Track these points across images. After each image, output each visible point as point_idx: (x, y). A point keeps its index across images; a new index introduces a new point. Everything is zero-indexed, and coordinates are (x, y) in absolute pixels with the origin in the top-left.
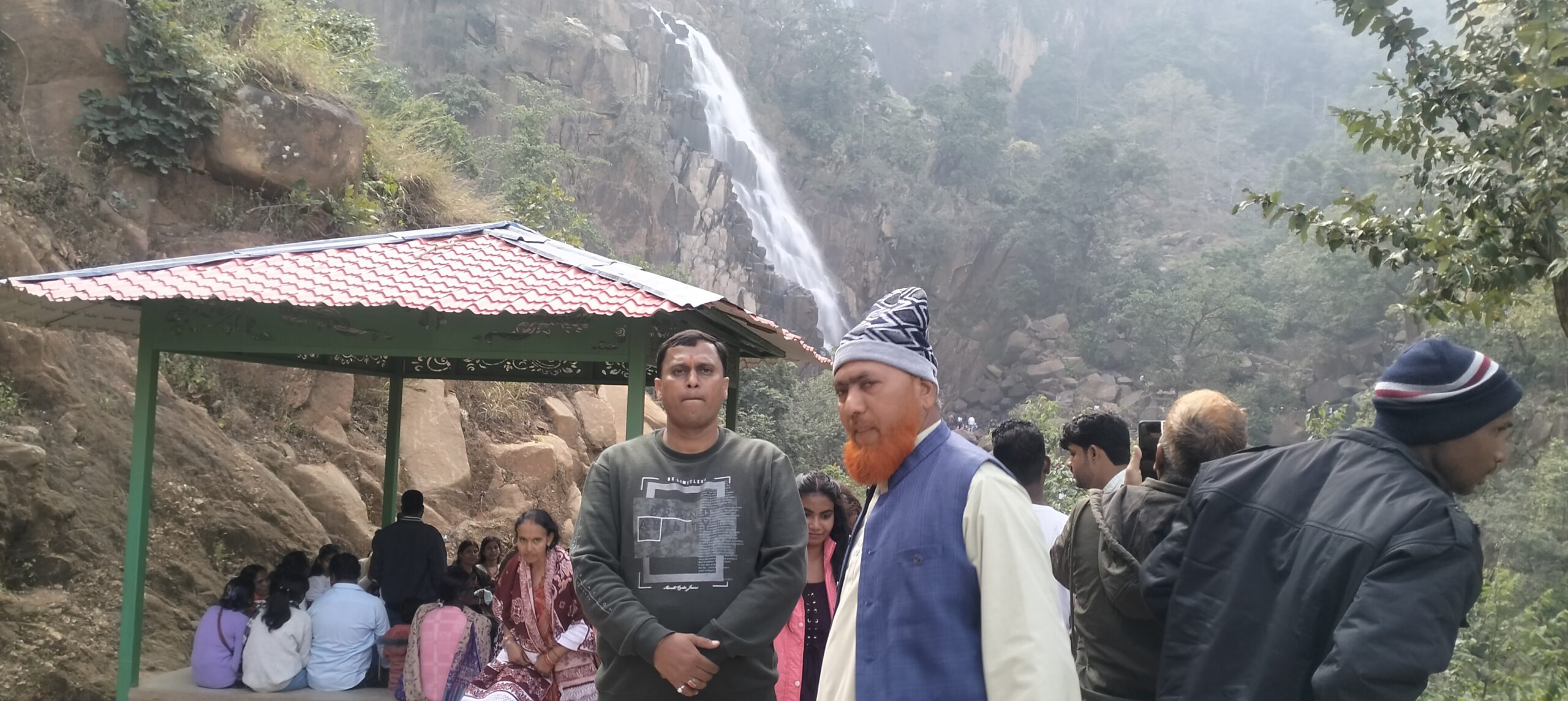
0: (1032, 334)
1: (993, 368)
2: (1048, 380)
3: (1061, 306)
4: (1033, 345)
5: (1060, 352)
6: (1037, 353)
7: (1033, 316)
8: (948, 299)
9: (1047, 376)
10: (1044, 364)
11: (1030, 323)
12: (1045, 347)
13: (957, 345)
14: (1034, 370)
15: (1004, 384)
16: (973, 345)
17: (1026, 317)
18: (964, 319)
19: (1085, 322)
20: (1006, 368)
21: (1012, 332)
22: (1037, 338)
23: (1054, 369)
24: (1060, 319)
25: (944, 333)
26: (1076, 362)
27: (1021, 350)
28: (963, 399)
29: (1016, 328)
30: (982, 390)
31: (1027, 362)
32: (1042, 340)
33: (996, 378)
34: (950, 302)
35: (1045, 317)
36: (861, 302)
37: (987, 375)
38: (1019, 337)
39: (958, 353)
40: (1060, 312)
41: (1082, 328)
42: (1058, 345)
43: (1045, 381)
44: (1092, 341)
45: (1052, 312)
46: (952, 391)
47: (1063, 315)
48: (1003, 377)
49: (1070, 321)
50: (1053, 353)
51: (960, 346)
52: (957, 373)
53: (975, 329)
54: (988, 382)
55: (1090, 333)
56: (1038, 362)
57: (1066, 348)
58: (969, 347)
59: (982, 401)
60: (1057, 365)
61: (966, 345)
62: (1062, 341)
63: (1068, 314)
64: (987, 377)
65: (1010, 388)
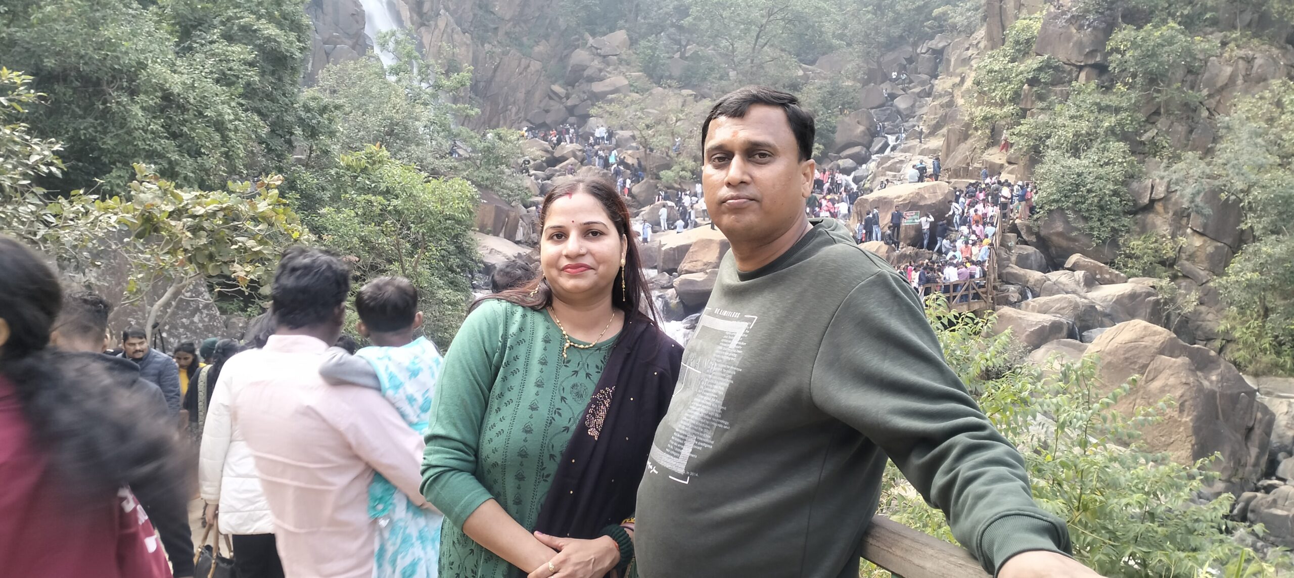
0: (595, 51)
1: (557, 88)
2: (613, 96)
3: (621, 23)
4: (596, 62)
5: (623, 68)
6: (600, 70)
7: (593, 35)
8: (507, 17)
9: (612, 92)
10: (608, 81)
11: (591, 41)
12: (608, 64)
13: (519, 65)
14: (597, 87)
15: (569, 103)
16: (536, 65)
17: (587, 35)
18: (525, 39)
19: (644, 36)
20: (569, 88)
21: (574, 50)
22: (599, 55)
23: (618, 85)
24: (620, 35)
25: (505, 53)
26: (639, 78)
27: (584, 68)
28: (528, 121)
29: (577, 47)
30: (547, 111)
31: (590, 80)
32: (604, 57)
33: (560, 98)
34: (509, 21)
35: (605, 34)
36: (415, 17)
37: (552, 95)
38: (580, 56)
39: (521, 74)
40: (620, 29)
41: (643, 43)
42: (620, 61)
43: (610, 96)
44: (653, 56)
45: (612, 30)
46: (517, 113)
47: (623, 31)
48: (568, 97)
49: (631, 39)
50: (615, 69)
51: (523, 66)
52: (521, 95)
53: (537, 49)
54: (552, 103)
55: (651, 48)
56: (601, 79)
57: (628, 64)
58: (532, 68)
59: (548, 121)
60: (622, 81)
61: (529, 66)
62: (624, 57)
63: (628, 30)
64: (551, 98)
65: (575, 106)
